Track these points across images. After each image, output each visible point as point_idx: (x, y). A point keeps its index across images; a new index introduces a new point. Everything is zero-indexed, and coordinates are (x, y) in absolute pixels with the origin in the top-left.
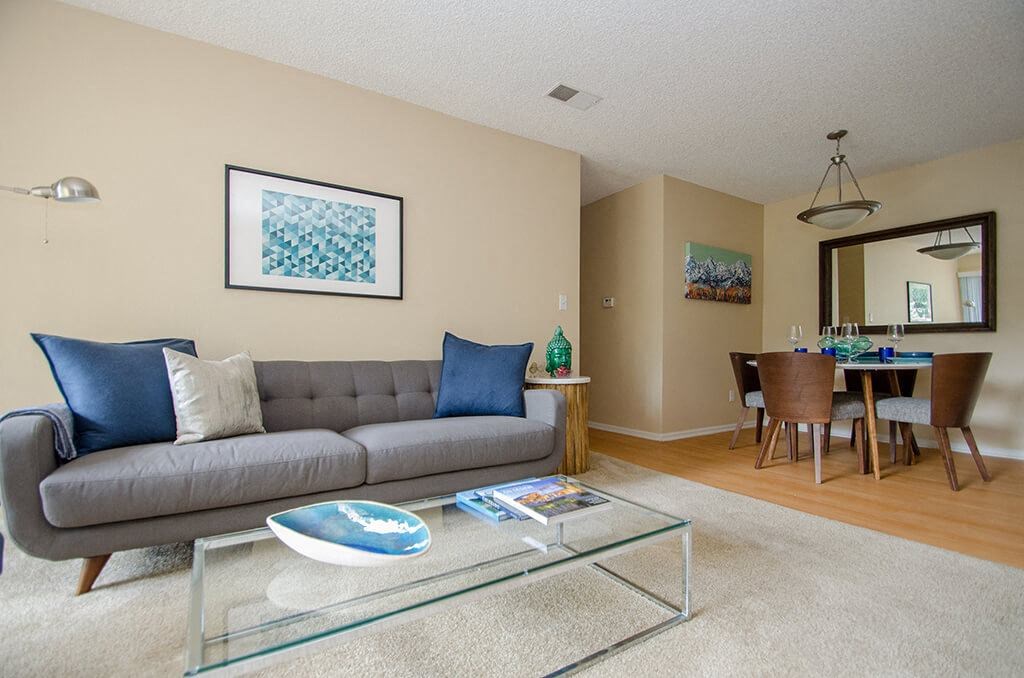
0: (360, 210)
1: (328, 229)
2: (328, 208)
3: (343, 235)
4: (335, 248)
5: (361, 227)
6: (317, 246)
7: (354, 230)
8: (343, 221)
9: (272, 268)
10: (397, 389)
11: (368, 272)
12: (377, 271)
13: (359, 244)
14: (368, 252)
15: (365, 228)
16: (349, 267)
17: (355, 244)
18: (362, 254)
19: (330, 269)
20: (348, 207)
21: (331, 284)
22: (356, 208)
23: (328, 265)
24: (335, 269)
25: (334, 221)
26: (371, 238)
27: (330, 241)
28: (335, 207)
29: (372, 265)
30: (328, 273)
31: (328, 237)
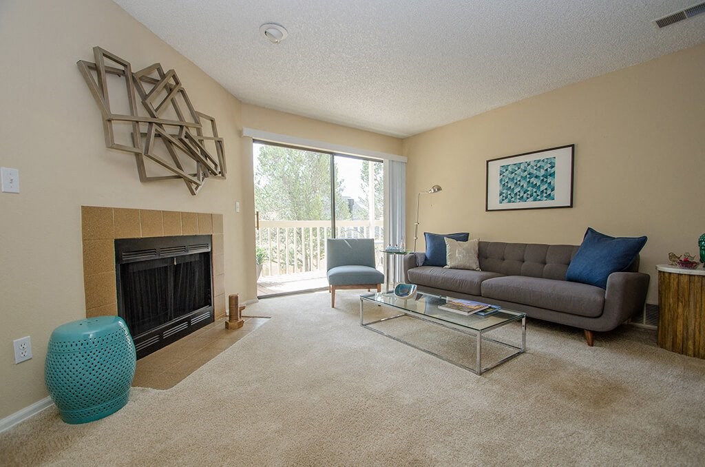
0: (546, 160)
1: (528, 176)
2: (528, 165)
3: (537, 177)
4: (531, 185)
5: (547, 170)
6: (523, 186)
7: (543, 172)
8: (536, 169)
9: (503, 200)
10: (525, 259)
11: (550, 194)
12: (556, 193)
13: (545, 180)
14: (550, 183)
15: (549, 169)
16: (539, 193)
17: (543, 180)
18: (547, 185)
19: (529, 196)
20: (539, 161)
21: (530, 203)
22: (543, 161)
23: (528, 194)
24: (531, 196)
25: (531, 171)
26: (552, 175)
27: (529, 182)
28: (532, 164)
29: (553, 190)
30: (528, 198)
31: (528, 180)
